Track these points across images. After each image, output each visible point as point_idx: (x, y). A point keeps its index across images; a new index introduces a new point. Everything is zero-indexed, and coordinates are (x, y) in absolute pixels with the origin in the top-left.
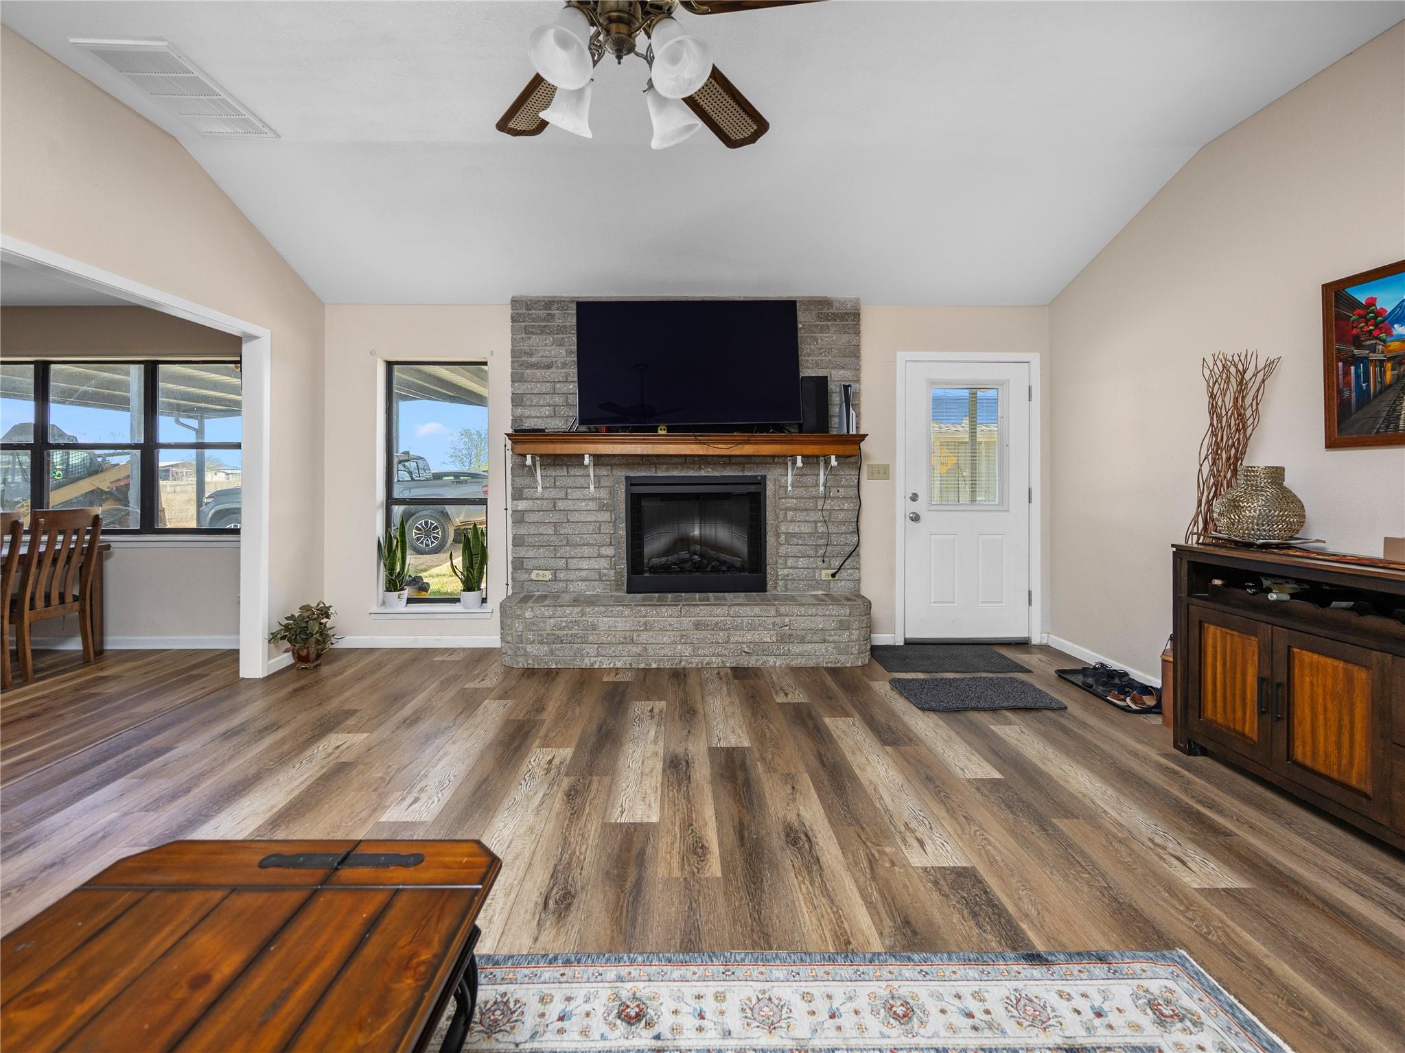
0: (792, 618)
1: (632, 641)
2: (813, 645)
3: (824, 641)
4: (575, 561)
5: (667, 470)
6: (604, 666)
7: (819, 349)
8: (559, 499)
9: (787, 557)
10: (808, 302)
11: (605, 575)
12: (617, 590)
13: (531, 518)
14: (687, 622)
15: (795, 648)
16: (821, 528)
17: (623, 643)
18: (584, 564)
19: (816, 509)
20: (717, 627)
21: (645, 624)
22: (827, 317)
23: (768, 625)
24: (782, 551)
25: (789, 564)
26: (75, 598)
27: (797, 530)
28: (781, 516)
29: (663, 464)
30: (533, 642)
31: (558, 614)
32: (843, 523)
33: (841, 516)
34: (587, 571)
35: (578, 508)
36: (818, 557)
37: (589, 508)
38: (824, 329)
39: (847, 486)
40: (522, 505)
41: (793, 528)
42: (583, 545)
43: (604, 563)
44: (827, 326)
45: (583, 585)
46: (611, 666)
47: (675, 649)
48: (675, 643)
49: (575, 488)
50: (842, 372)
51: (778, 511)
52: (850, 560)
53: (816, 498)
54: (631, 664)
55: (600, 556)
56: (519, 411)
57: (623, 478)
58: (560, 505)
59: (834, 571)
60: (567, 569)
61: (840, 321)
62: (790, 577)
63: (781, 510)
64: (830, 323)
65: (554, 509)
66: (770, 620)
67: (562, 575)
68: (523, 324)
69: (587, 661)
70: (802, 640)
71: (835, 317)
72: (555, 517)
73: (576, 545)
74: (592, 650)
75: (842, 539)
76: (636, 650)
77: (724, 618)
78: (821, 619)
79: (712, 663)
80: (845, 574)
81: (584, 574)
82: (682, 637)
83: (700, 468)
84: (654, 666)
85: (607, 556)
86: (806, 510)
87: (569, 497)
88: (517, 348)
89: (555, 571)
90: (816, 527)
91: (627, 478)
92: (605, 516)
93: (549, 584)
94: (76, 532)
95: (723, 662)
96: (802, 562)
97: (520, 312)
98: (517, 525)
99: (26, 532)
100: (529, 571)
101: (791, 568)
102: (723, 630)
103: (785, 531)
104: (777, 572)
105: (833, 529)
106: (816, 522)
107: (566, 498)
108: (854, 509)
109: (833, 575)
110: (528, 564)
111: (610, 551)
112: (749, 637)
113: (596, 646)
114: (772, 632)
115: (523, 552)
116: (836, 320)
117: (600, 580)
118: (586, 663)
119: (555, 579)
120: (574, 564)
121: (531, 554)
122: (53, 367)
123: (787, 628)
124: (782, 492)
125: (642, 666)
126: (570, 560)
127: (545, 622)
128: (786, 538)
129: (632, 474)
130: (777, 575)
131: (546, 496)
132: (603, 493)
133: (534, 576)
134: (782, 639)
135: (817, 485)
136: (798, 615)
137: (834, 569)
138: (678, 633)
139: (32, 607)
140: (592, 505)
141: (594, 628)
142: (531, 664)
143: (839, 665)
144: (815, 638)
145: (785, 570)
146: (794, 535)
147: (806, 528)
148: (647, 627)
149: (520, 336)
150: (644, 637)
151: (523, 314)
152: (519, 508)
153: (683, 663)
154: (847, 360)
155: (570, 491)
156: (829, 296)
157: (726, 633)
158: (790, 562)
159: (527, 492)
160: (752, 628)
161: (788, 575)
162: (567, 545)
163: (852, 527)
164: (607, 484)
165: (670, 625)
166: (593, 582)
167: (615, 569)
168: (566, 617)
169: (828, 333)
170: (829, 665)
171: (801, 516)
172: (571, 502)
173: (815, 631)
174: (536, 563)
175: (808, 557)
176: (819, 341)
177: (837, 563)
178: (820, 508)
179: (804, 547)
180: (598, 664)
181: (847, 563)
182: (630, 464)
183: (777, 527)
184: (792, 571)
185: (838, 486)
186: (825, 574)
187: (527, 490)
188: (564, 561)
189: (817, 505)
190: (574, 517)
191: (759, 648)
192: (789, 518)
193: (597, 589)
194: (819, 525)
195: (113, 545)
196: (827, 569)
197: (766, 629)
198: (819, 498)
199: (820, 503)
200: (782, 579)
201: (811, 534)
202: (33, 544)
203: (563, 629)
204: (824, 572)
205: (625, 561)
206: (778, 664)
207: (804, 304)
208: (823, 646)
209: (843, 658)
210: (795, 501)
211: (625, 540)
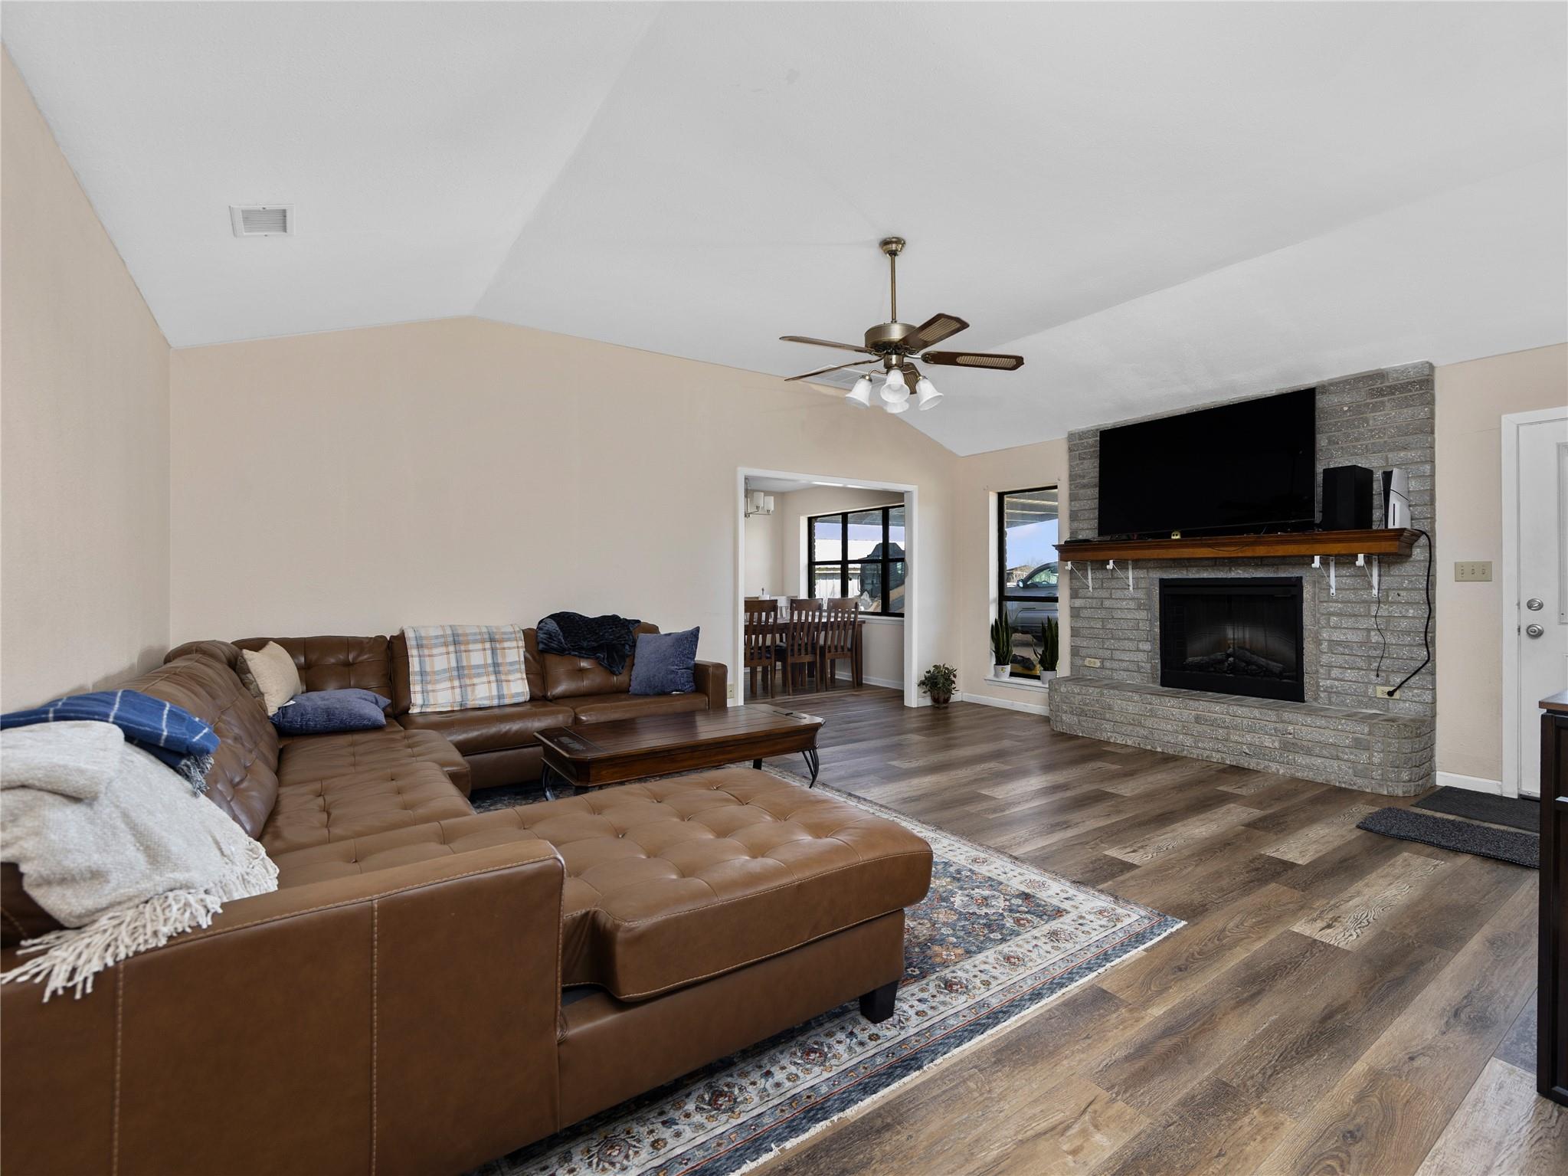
0: (1297, 727)
1: (1140, 725)
2: (1323, 760)
3: (1338, 758)
4: (1117, 652)
5: (1198, 572)
6: (1118, 742)
7: (1371, 431)
8: (1105, 598)
9: (1330, 667)
10: (1354, 379)
11: (1142, 667)
12: (1154, 682)
13: (1085, 613)
14: (1188, 715)
15: (1301, 759)
16: (1375, 637)
17: (1132, 724)
18: (1125, 656)
19: (1368, 615)
20: (1213, 723)
21: (1151, 710)
22: (1381, 393)
23: (1270, 730)
24: (1324, 659)
25: (1333, 675)
26: (849, 650)
27: (1343, 638)
28: (1323, 622)
29: (1194, 566)
30: (1066, 712)
31: (1083, 692)
32: (1408, 633)
33: (1404, 624)
34: (1128, 663)
35: (1119, 606)
36: (1372, 670)
37: (1129, 607)
38: (1375, 408)
39: (1412, 589)
40: (1078, 603)
41: (1337, 636)
42: (1125, 639)
43: (1142, 657)
44: (1383, 403)
45: (1124, 674)
46: (1124, 742)
47: (1177, 737)
48: (1177, 732)
49: (1118, 589)
50: (1402, 454)
51: (1318, 615)
52: (1417, 677)
53: (1367, 603)
54: (1139, 744)
55: (1138, 650)
56: (1075, 525)
57: (1157, 583)
58: (1107, 603)
59: (1392, 689)
60: (1112, 659)
61: (1401, 393)
62: (1335, 690)
63: (1323, 614)
64: (1386, 398)
65: (1102, 607)
66: (1272, 725)
67: (1108, 664)
68: (1077, 452)
69: (1104, 734)
70: (1309, 752)
71: (1392, 390)
72: (1102, 614)
73: (1120, 639)
74: (1108, 726)
75: (1405, 652)
76: (1143, 732)
77: (1223, 716)
78: (1333, 733)
79: (1212, 756)
80: (1410, 694)
81: (1125, 665)
82: (1184, 727)
83: (1230, 570)
84: (1159, 750)
85: (1144, 651)
86: (1355, 615)
87: (1113, 597)
88: (1073, 473)
89: (1103, 660)
90: (1368, 636)
91: (1162, 581)
92: (1143, 614)
93: (1098, 670)
94: (847, 612)
95: (1222, 758)
96: (1349, 675)
97: (1075, 442)
98: (1075, 619)
99: (825, 611)
100: (1083, 658)
101: (1335, 679)
102: (1222, 727)
103: (1327, 638)
104: (1318, 683)
105: (1391, 639)
106: (1368, 630)
107: (1111, 598)
108: (1423, 617)
109: (1391, 694)
110: (1083, 652)
111: (1147, 646)
112: (1249, 738)
113: (1112, 723)
114: (1274, 738)
115: (1079, 642)
116: (1393, 394)
117: (1139, 671)
118: (1104, 736)
119: (1102, 667)
120: (1118, 655)
121: (1085, 644)
122: (849, 515)
123: (1290, 736)
124: (1323, 596)
125: (1149, 747)
126: (1114, 652)
127: (1074, 697)
128: (1329, 646)
129: (1165, 576)
130: (1318, 686)
131: (1096, 596)
132: (1141, 594)
133: (1086, 663)
134: (1286, 747)
135: (1371, 587)
136: (1303, 725)
137: (1393, 686)
138: (1180, 724)
139: (830, 652)
140: (1132, 605)
141: (1110, 708)
142: (1065, 729)
143: (1355, 788)
144: (1325, 752)
145: (1328, 682)
146: (1339, 643)
147: (1352, 637)
148: (1153, 714)
149: (1075, 463)
150: (1149, 723)
151: (1078, 444)
152: (1076, 606)
153: (1185, 752)
154: (1410, 439)
155: (1113, 591)
156: (1382, 368)
157: (1226, 730)
158: (1335, 673)
159: (1082, 592)
160: (1251, 730)
161: (1332, 687)
162: (1112, 638)
163: (1419, 639)
164: (1143, 586)
165: (1173, 715)
166: (1132, 673)
167: (1151, 663)
168: (1089, 695)
169: (1384, 410)
170: (1343, 786)
171: (1347, 622)
172: (1114, 601)
173: (1325, 745)
174: (1089, 651)
175: (1358, 669)
176: (1371, 422)
177: (1398, 679)
178: (1374, 614)
179: (1353, 658)
180: (1113, 738)
181: (1413, 680)
182: (1164, 567)
183: (1317, 633)
184: (1336, 683)
185: (1399, 589)
186: (1381, 691)
187: (1081, 590)
188: (1109, 652)
189: (1369, 610)
190: (1118, 614)
191: (1259, 751)
192: (1331, 624)
193: (1137, 680)
194: (1373, 633)
195: (867, 621)
196: (1383, 685)
197: (1266, 733)
198: (1373, 602)
199: (1374, 608)
200: (1325, 691)
201: (1362, 644)
202: (829, 617)
203: (1087, 705)
204: (1379, 689)
205: (1159, 657)
206: (1281, 772)
207: (1350, 384)
208: (1335, 764)
209: (1360, 781)
210: (1340, 605)
211: (1159, 637)
